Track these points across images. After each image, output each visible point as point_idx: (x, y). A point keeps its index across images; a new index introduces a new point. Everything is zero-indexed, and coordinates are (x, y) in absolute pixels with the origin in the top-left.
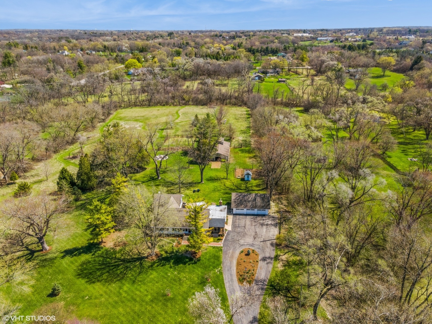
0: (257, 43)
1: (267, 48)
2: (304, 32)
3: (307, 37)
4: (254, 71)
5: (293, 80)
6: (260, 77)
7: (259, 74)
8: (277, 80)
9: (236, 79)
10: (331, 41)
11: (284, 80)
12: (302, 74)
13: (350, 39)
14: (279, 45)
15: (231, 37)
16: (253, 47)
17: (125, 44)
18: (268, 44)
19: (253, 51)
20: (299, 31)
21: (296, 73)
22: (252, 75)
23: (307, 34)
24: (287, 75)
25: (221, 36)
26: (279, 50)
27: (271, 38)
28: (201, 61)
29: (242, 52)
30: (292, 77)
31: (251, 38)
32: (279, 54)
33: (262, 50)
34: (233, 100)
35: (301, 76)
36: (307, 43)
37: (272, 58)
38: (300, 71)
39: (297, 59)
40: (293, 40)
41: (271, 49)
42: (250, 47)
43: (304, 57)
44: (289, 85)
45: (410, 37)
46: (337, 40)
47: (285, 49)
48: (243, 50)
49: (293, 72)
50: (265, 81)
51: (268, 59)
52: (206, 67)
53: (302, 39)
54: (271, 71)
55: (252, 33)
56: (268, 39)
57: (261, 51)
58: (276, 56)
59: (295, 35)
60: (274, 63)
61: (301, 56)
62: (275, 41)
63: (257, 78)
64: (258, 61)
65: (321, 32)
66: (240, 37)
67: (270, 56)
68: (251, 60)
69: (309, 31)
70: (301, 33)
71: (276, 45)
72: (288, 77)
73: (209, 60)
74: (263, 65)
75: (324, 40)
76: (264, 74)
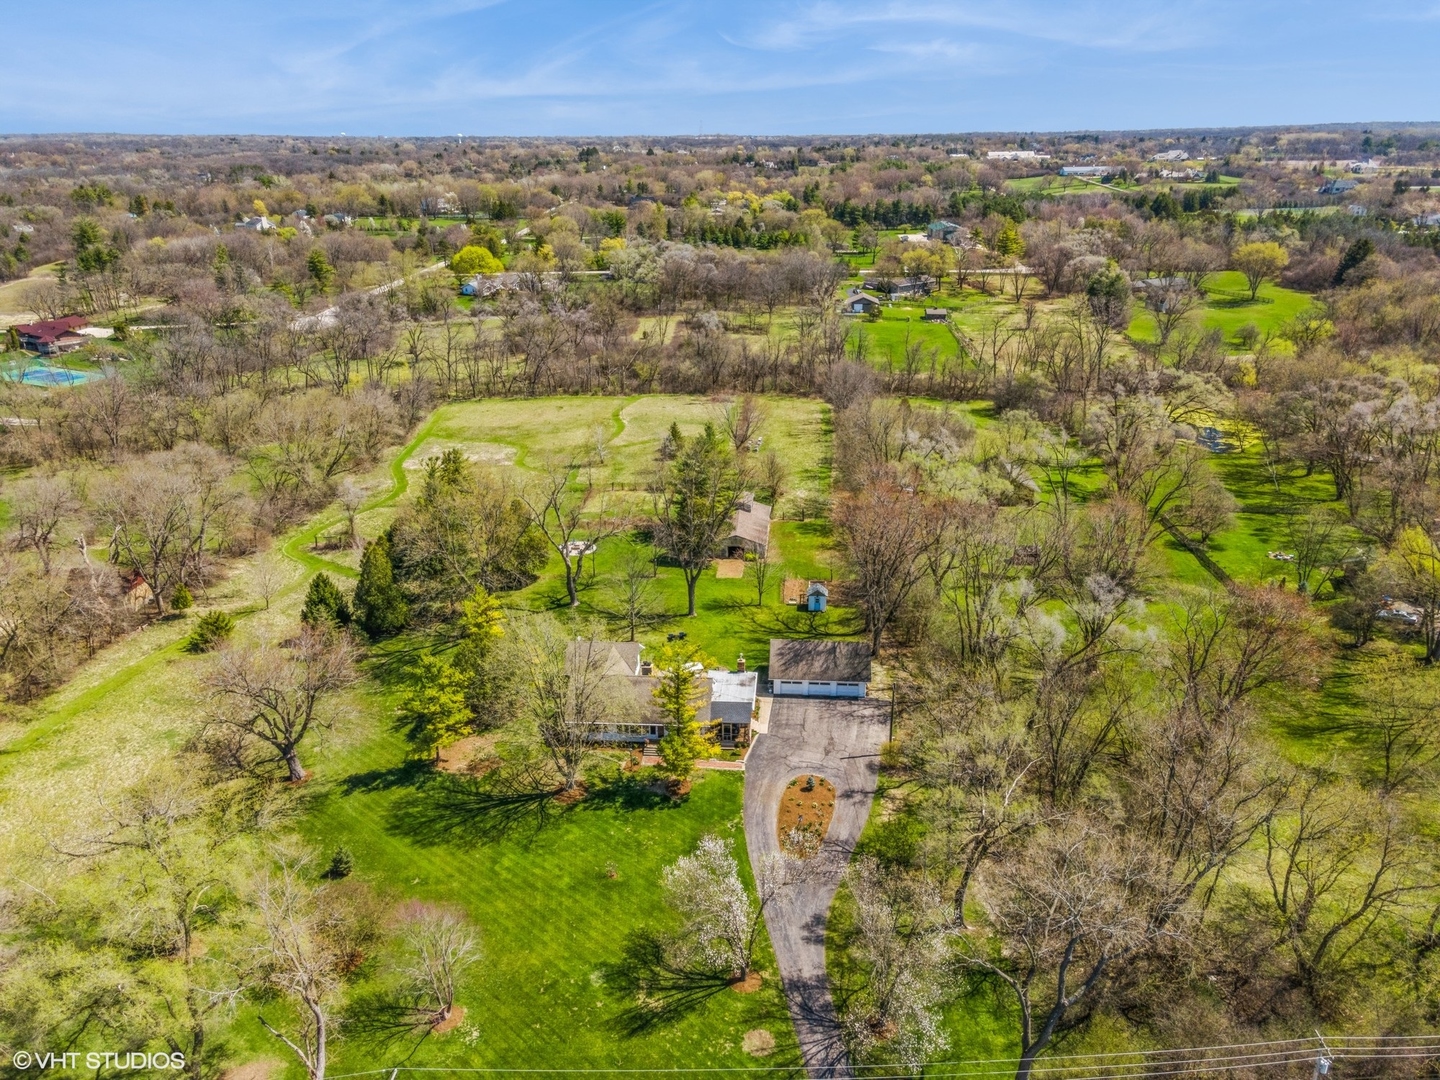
0: (866, 188)
1: (896, 205)
2: (1023, 144)
3: (1028, 165)
4: (852, 282)
5: (973, 312)
6: (867, 305)
7: (865, 295)
8: (920, 312)
9: (792, 309)
10: (1106, 180)
11: (943, 311)
12: (1001, 291)
13: (1165, 173)
14: (933, 193)
15: (782, 162)
16: (853, 202)
17: (445, 190)
18: (899, 189)
19: (852, 213)
20: (1004, 142)
21: (984, 289)
22: (845, 295)
23: (1032, 153)
24: (955, 296)
25: (749, 159)
26: (935, 212)
27: (913, 168)
28: (684, 252)
29: (818, 222)
30: (969, 301)
31: (849, 170)
32: (934, 225)
33: (882, 211)
34: (785, 378)
35: (997, 300)
36: (1027, 185)
37: (911, 237)
38: (995, 281)
39: (989, 242)
40: (983, 172)
41: (910, 206)
42: (841, 200)
43: (1007, 239)
44: (958, 329)
45: (1363, 165)
46: (1123, 175)
47: (954, 208)
48: (819, 211)
49: (973, 285)
50: (883, 315)
51: (899, 242)
52: (702, 272)
53: (1012, 170)
54: (903, 282)
55: (850, 151)
56: (902, 173)
57: (876, 215)
58: (923, 229)
59: (992, 155)
60: (916, 257)
61: (1000, 235)
62: (924, 178)
63: (859, 307)
64: (864, 249)
65: (1075, 146)
66: (813, 163)
67: (905, 231)
68: (845, 244)
69: (1039, 141)
70: (1012, 149)
71: (925, 192)
72: (955, 302)
73: (712, 250)
74: (880, 263)
75: (1082, 174)
76: (881, 295)
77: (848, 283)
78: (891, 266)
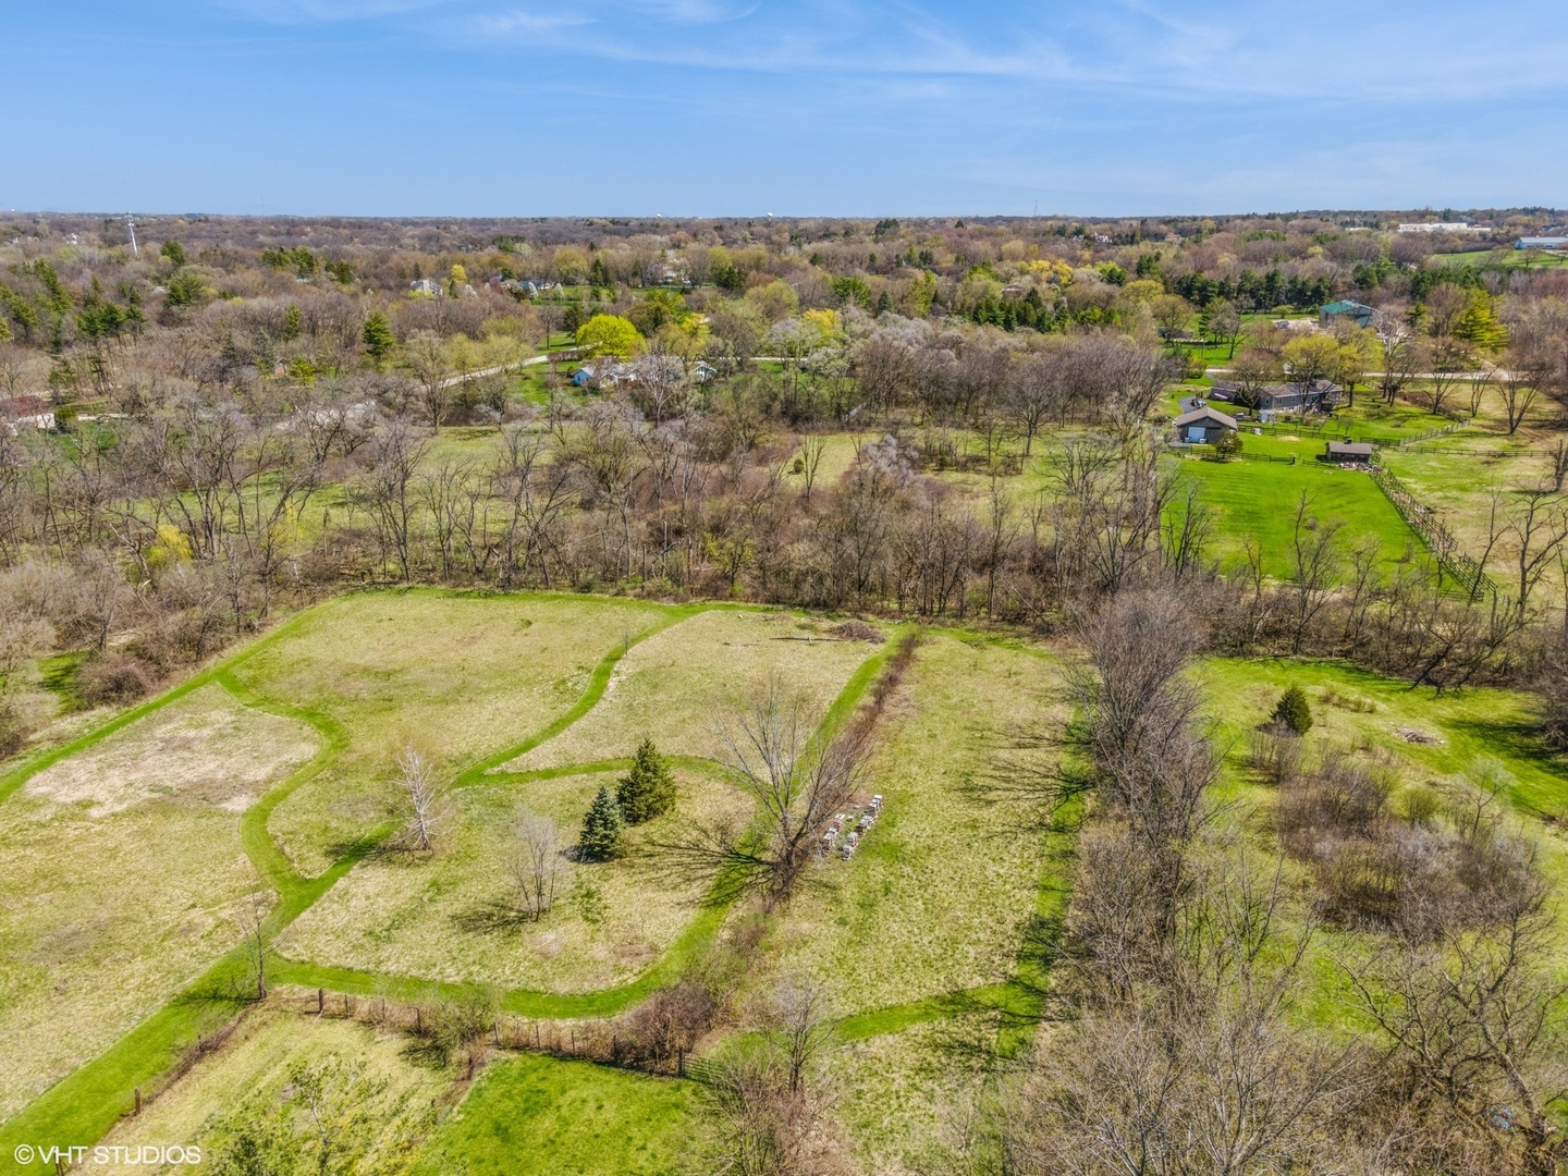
0: (1226, 259)
1: (1271, 278)
2: (1447, 216)
3: (1462, 237)
4: (1192, 386)
5: (1422, 451)
6: (1214, 429)
7: (1212, 412)
8: (1317, 446)
9: (1076, 430)
11: (1365, 448)
12: (1473, 411)
14: (1329, 266)
15: (1119, 236)
16: (1206, 275)
18: (1276, 260)
19: (1202, 289)
20: (1422, 216)
21: (1437, 408)
22: (1173, 405)
23: (1464, 226)
24: (1380, 418)
25: (1078, 232)
26: (1332, 290)
27: (1293, 240)
29: (1150, 298)
30: (1408, 429)
31: (1205, 241)
32: (1331, 307)
33: (1248, 286)
35: (1467, 427)
36: (1471, 259)
37: (1292, 323)
38: (1459, 393)
39: (1435, 332)
40: (1396, 245)
42: (1191, 272)
44: (1397, 485)
47: (1363, 282)
48: (1152, 283)
49: (1414, 399)
50: (1245, 449)
51: (1274, 330)
53: (1441, 243)
54: (1284, 390)
55: (1211, 224)
56: (1280, 245)
57: (1240, 290)
58: (1311, 313)
59: (1403, 228)
60: (1305, 353)
61: (1461, 317)
62: (1311, 250)
63: (1197, 433)
64: (1215, 339)
65: (1526, 219)
66: (1159, 237)
67: (1283, 315)
68: (1187, 330)
69: (1471, 214)
70: (1430, 222)
71: (1315, 265)
72: (1382, 429)
74: (1242, 356)
75: (1550, 247)
76: (1242, 411)
77: (1183, 388)
78: (1260, 364)
